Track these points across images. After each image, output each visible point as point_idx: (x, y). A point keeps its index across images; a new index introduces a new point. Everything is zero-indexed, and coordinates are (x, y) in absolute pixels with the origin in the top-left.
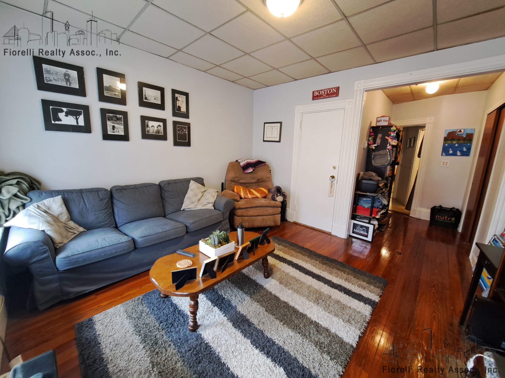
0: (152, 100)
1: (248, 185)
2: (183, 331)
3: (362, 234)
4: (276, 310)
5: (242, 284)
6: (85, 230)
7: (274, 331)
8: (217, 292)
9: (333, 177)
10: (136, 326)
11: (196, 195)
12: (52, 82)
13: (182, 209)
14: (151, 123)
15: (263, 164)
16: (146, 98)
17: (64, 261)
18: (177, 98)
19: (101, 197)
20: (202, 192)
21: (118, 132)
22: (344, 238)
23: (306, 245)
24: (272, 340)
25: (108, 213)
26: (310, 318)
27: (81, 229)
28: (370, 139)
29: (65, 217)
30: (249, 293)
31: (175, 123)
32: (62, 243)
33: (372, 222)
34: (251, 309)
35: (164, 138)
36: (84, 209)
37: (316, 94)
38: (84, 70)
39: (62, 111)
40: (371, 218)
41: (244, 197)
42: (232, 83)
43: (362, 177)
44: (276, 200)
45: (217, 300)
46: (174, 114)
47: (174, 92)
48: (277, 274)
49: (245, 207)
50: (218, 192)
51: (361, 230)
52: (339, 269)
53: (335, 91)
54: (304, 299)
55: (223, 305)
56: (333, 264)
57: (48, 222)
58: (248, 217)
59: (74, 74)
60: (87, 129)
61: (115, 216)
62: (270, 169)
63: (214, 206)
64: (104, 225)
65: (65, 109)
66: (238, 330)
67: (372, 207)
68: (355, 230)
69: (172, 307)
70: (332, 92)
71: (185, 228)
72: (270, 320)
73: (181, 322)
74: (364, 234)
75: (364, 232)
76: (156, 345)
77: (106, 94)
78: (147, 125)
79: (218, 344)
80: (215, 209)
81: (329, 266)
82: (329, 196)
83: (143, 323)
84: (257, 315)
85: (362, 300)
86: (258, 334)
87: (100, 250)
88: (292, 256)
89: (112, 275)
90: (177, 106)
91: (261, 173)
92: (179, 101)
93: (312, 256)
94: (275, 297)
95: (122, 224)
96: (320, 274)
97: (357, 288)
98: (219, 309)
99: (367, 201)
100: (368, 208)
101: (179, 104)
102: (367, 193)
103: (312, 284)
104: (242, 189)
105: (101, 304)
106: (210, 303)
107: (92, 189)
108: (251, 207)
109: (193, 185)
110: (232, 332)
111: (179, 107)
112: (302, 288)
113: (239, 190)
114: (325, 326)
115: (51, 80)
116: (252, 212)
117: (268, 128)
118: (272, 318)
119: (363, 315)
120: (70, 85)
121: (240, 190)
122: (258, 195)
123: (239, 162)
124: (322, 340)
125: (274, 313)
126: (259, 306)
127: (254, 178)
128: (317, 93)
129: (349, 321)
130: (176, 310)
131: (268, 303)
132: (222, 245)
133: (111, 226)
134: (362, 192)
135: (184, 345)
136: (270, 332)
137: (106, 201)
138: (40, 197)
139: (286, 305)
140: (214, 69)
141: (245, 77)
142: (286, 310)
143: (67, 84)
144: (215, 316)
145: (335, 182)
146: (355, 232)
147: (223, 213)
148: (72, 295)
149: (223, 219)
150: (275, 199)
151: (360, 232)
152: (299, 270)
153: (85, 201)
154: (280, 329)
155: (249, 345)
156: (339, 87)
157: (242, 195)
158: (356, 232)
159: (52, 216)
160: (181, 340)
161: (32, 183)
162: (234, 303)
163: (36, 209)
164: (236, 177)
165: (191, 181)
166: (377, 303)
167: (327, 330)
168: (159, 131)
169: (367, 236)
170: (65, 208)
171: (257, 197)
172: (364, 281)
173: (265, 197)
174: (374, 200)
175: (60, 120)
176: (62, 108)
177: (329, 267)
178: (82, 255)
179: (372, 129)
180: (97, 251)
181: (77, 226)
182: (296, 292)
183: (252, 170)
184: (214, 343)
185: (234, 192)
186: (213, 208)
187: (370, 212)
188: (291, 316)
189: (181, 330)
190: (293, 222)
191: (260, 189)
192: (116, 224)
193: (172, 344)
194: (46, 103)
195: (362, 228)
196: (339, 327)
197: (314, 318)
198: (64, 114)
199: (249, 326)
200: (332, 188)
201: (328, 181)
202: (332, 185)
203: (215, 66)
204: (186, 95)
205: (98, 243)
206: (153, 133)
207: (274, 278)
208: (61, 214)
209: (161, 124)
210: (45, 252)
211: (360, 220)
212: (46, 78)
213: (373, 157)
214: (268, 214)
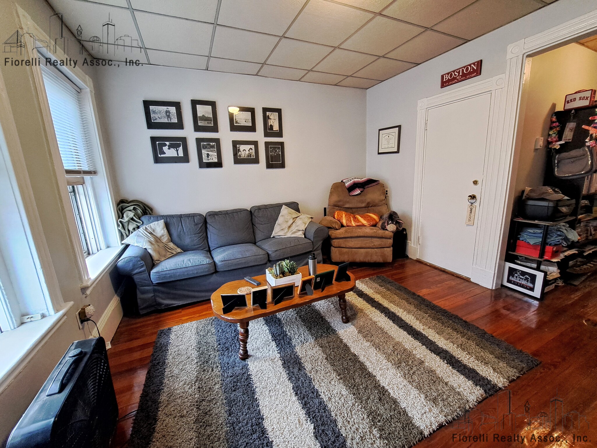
0: (243, 123)
1: (354, 210)
2: (234, 357)
3: (523, 285)
4: (339, 361)
5: (313, 324)
6: (182, 251)
7: (324, 383)
8: (282, 327)
9: (473, 197)
10: (199, 343)
11: (287, 222)
12: (157, 120)
13: (272, 236)
14: (242, 147)
15: (375, 184)
16: (237, 122)
17: (156, 275)
18: (268, 116)
19: (196, 221)
20: (293, 219)
21: (212, 159)
22: (491, 288)
23: (420, 292)
24: (317, 392)
25: (201, 237)
26: (379, 381)
27: (179, 250)
28: (551, 133)
29: (166, 238)
30: (315, 335)
31: (267, 144)
32: (159, 260)
33: (542, 267)
34: (310, 353)
35: (256, 161)
36: (182, 232)
37: (446, 78)
38: (181, 104)
39: (165, 145)
40: (541, 262)
41: (347, 224)
42: (336, 86)
43: (528, 196)
44: (387, 230)
45: (279, 335)
46: (266, 135)
47: (265, 110)
48: (361, 321)
49: (343, 236)
50: (312, 218)
51: (522, 279)
52: (456, 329)
53: (475, 68)
54: (382, 357)
55: (282, 341)
56: (451, 322)
57: (150, 242)
58: (347, 250)
59: (173, 110)
60: (185, 159)
61: (209, 240)
62: (386, 189)
63: (305, 234)
64: (198, 248)
65: (168, 143)
66: (286, 371)
67: (544, 243)
68: (511, 278)
69: (234, 332)
70: (471, 70)
71: (267, 255)
72: (326, 371)
73: (236, 348)
74: (527, 286)
75: (527, 281)
76: (207, 363)
77: (200, 124)
78: (239, 150)
79: (260, 379)
80: (305, 237)
81: (443, 323)
82: (468, 225)
83: (205, 341)
84: (313, 361)
85: (473, 378)
86: (305, 381)
87: (184, 270)
88: (391, 302)
89: (196, 294)
90: (269, 125)
91: (372, 195)
92: (271, 119)
93: (422, 306)
94: (346, 346)
95: (214, 248)
96: (422, 331)
97: (474, 360)
98: (276, 344)
99: (535, 233)
100: (535, 246)
101: (270, 122)
102: (534, 220)
103: (404, 341)
104: (344, 216)
105: (183, 318)
106: (270, 337)
107: (190, 214)
108: (351, 237)
109: (285, 210)
110: (279, 371)
111: (271, 125)
112: (386, 344)
113: (340, 216)
114: (395, 396)
115: (156, 119)
116: (352, 243)
117: (384, 136)
118: (330, 368)
119: (462, 399)
120: (170, 121)
121: (342, 217)
122: (365, 222)
123: (344, 183)
124: (382, 411)
125: (335, 363)
126: (320, 352)
127: (362, 202)
128: (448, 77)
129: (434, 401)
130: (236, 336)
131: (333, 351)
132: (284, 276)
133: (204, 249)
134: (525, 219)
135: (229, 370)
136: (320, 383)
137: (200, 226)
138: (149, 220)
139: (355, 359)
140: (307, 75)
141: (348, 76)
142: (351, 364)
143: (168, 120)
144: (269, 351)
145: (477, 204)
146: (512, 281)
147: (312, 242)
148: (163, 306)
149: (313, 249)
150: (386, 227)
151: (520, 282)
152: (393, 321)
153: (183, 225)
154: (333, 383)
155: (290, 389)
156: (481, 61)
157: (344, 222)
158: (514, 282)
159: (156, 238)
160: (228, 365)
161: (145, 209)
162: (294, 342)
163: (144, 230)
164: (339, 201)
165: (283, 205)
166: (500, 388)
167: (395, 402)
168: (251, 155)
169: (532, 289)
170: (166, 231)
171: (363, 225)
172: (492, 353)
173: (375, 225)
174: (546, 233)
175: (164, 153)
176: (165, 142)
177: (441, 325)
178: (169, 272)
179: (555, 117)
180: (181, 270)
181: (176, 247)
182: (375, 346)
183: (360, 192)
184: (256, 376)
185: (335, 218)
186: (303, 236)
187: (539, 252)
188: (354, 372)
189: (233, 356)
190: (416, 260)
191: (368, 215)
192: (209, 248)
193: (219, 367)
194: (153, 139)
195: (523, 276)
196: (414, 403)
197: (384, 382)
198: (167, 147)
199: (299, 369)
200: (471, 212)
201: (467, 203)
202: (471, 209)
203: (307, 71)
204: (279, 111)
205: (184, 263)
206: (245, 157)
207: (354, 325)
208: (163, 236)
209: (253, 147)
210: (142, 266)
211: (522, 263)
212: (153, 117)
213: (556, 162)
214: (372, 247)
